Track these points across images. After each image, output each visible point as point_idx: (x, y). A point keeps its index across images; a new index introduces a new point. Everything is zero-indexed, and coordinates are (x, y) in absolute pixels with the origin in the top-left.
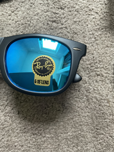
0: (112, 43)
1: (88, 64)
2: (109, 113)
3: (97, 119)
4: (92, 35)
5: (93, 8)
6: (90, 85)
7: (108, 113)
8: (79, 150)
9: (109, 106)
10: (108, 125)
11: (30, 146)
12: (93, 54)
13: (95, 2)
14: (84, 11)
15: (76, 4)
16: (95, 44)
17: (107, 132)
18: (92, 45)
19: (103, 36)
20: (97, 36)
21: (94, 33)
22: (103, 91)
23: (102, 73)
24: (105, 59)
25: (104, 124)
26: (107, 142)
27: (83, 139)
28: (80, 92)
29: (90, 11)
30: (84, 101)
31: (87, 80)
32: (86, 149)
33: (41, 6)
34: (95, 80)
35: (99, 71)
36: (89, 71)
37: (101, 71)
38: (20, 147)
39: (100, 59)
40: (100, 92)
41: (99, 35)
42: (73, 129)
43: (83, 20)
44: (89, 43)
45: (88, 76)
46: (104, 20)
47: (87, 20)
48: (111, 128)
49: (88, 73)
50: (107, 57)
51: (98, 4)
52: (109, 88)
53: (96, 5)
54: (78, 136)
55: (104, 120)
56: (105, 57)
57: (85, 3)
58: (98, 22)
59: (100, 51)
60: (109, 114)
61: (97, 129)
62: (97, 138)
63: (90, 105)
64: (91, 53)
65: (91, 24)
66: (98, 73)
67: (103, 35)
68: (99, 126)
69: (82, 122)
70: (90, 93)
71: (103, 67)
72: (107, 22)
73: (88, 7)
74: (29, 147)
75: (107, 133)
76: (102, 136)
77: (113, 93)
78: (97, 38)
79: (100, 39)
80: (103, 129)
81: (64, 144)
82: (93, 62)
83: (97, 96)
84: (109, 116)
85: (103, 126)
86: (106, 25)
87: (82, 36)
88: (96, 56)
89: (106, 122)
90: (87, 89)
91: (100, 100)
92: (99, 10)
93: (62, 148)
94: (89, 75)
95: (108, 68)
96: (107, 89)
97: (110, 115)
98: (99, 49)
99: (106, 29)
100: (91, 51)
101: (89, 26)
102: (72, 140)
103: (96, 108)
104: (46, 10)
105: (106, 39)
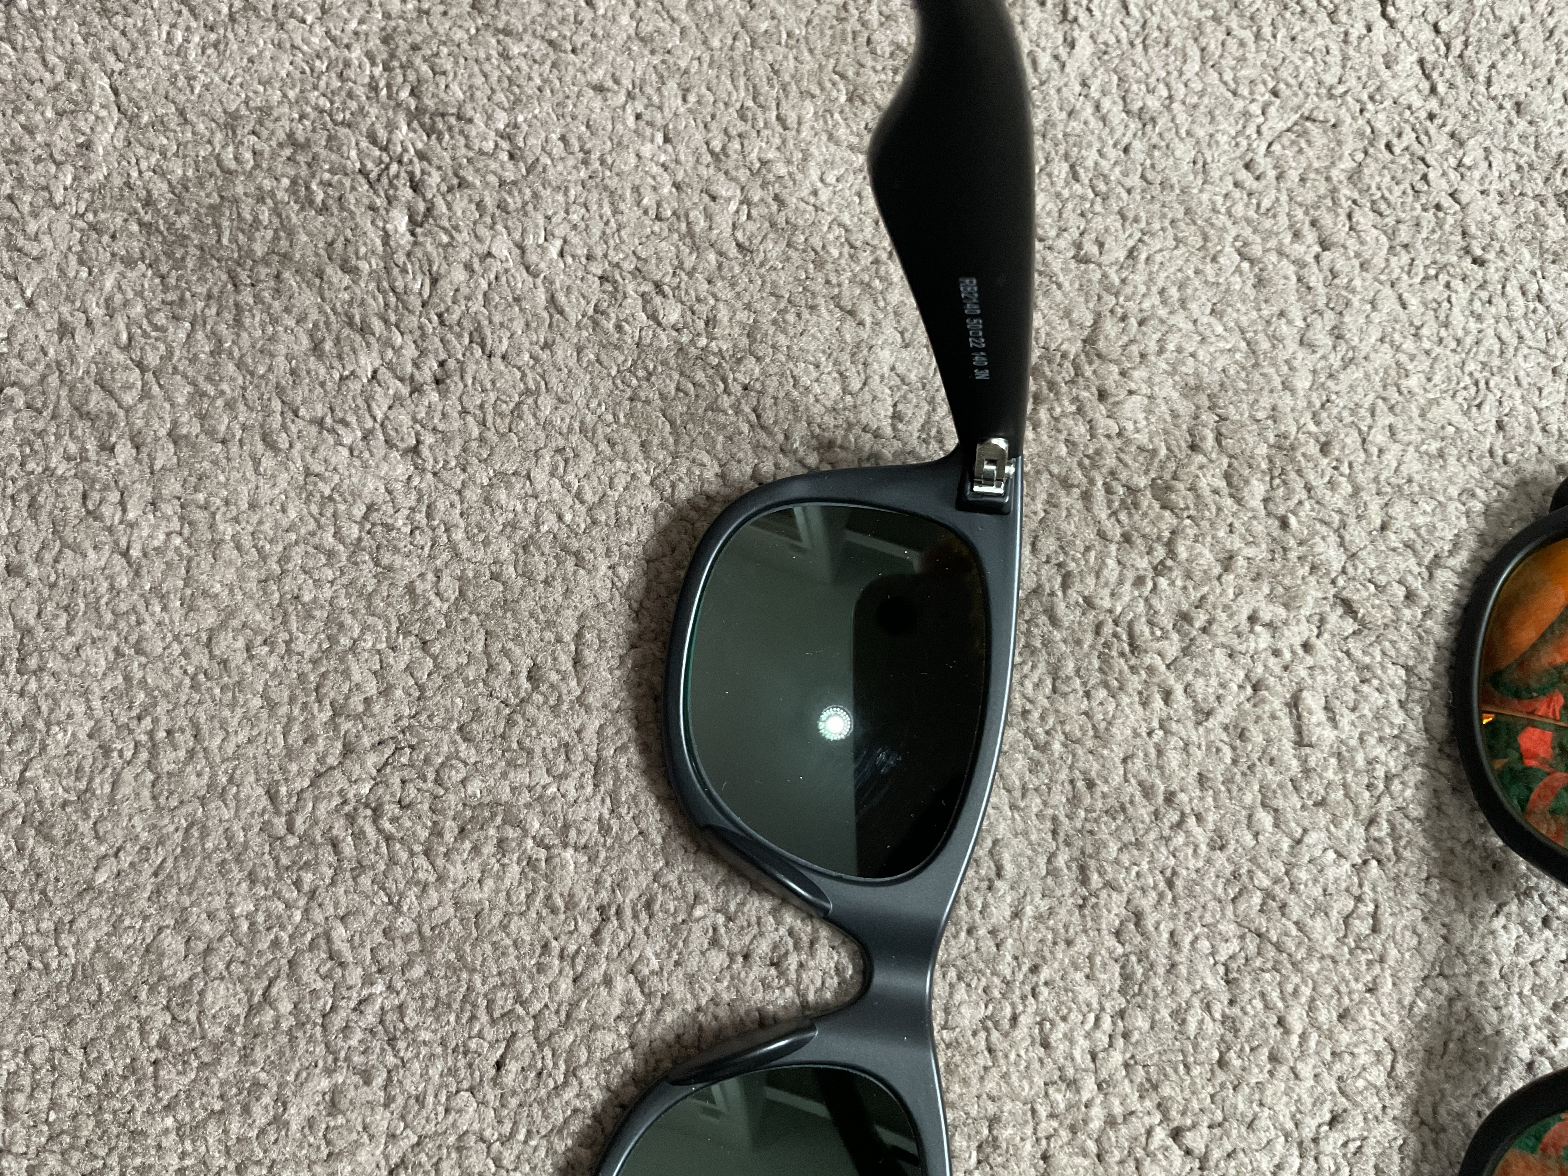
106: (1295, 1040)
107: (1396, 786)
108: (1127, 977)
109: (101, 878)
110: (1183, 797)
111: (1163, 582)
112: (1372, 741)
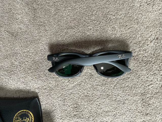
106: (125, 92)
107: (148, 94)
108: (124, 79)
109: (97, 4)
110: (140, 78)
111: (157, 71)
112: (151, 91)
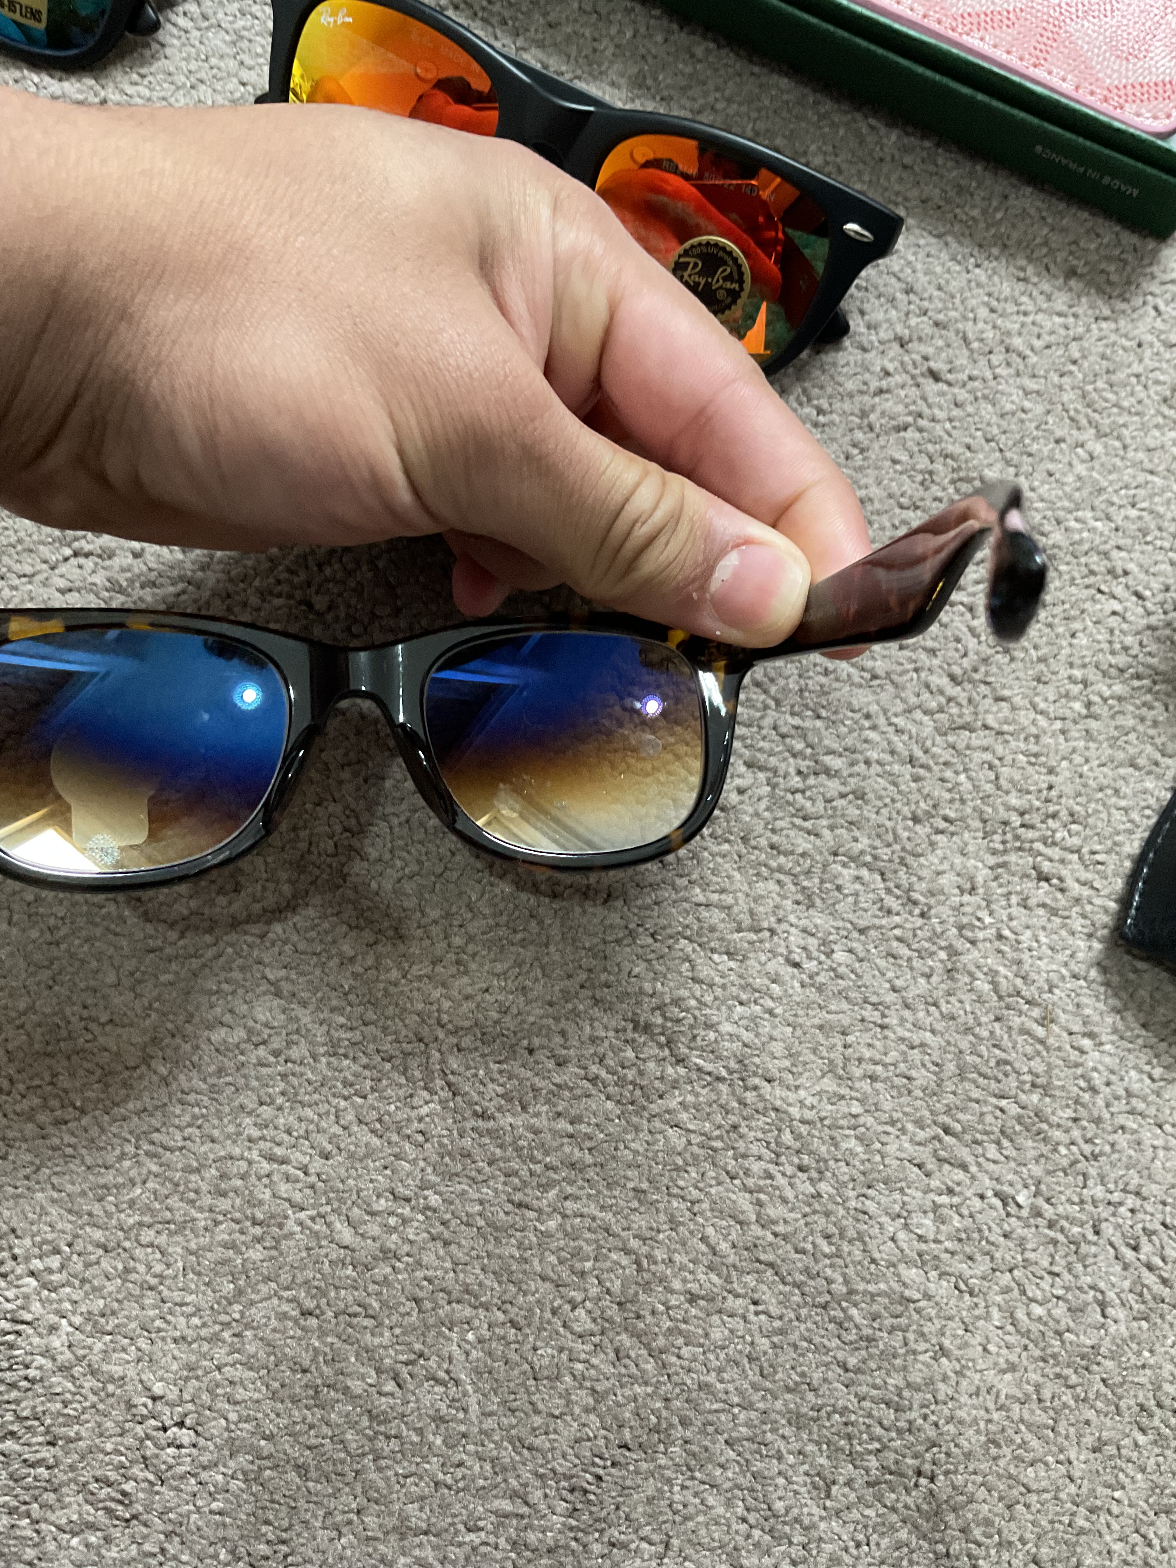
0: (1158, 756)
1: (1015, 810)
2: (1030, 1072)
3: (962, 1081)
4: (1081, 686)
5: (1131, 567)
6: (988, 906)
7: (1026, 1069)
8: (819, 1195)
9: (1042, 1042)
10: (1009, 1131)
11: (603, 1074)
12: (1051, 771)
13: (1147, 543)
14: (1083, 569)
15: (1059, 523)
16: (1079, 731)
17: (991, 1167)
18: (1063, 732)
19: (1131, 708)
20: (1101, 697)
21: (1091, 677)
22: (1040, 958)
23: (1064, 872)
24: (1104, 816)
25: (989, 1119)
26: (971, 1216)
27: (859, 1149)
28: (929, 918)
29: (1109, 578)
30: (931, 968)
31: (980, 880)
32: (859, 1206)
33: (895, 471)
34: (1018, 893)
35: (1051, 860)
36: (1004, 842)
37: (1062, 861)
38: (551, 1065)
39: (1077, 808)
40: (1026, 956)
41: (1112, 697)
42: (829, 1084)
43: (1063, 603)
44: (1052, 716)
45: (992, 860)
46: (1159, 640)
47: (1083, 612)
48: (1013, 1153)
49: (1000, 847)
50: (1113, 811)
51: (1160, 558)
52: (1071, 956)
53: (1146, 561)
54: (842, 1122)
55: (994, 1100)
56: (1104, 805)
57: (1101, 534)
58: (1129, 640)
59: (1091, 769)
60: (1028, 1078)
61: (947, 1130)
62: (928, 1175)
63: (952, 999)
64: (1043, 765)
65: (1091, 635)
66: (1046, 866)
67: (1134, 704)
68: (960, 1116)
69: (885, 1065)
70: (973, 942)
71: (1078, 851)
72: (1170, 655)
73: (1106, 555)
74: (594, 1080)
75: (987, 1172)
76: (959, 1175)
77: (1081, 987)
78: (1095, 709)
79: (1113, 717)
80: (976, 1142)
81: (760, 1135)
82: (1038, 809)
83: (1001, 969)
84: (1027, 1087)
85: (980, 1127)
86: (1162, 667)
87: (1031, 672)
88: (1063, 788)
89: (1002, 1110)
90: (965, 920)
91: (1010, 996)
92: (1156, 585)
93: (742, 1150)
94: (1001, 860)
95: (1099, 863)
96: (1061, 957)
97: (1034, 1085)
98: (1087, 761)
99: (1155, 683)
100: (1047, 756)
101: (1082, 640)
102: (803, 1129)
103: (979, 1025)
104: (911, 497)
105: (1141, 728)
